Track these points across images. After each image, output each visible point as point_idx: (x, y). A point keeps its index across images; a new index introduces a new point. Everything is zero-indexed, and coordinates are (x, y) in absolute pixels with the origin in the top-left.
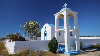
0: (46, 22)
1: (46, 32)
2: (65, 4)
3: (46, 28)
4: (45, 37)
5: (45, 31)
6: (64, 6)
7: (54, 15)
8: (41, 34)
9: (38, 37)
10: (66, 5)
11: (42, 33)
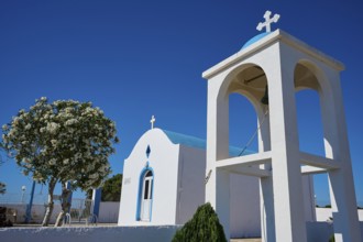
0: (153, 120)
1: (150, 174)
2: (268, 14)
3: (148, 151)
4: (145, 203)
5: (143, 167)
6: (260, 27)
7: (205, 74)
8: (120, 185)
9: (102, 204)
10: (269, 18)
11: (128, 181)
